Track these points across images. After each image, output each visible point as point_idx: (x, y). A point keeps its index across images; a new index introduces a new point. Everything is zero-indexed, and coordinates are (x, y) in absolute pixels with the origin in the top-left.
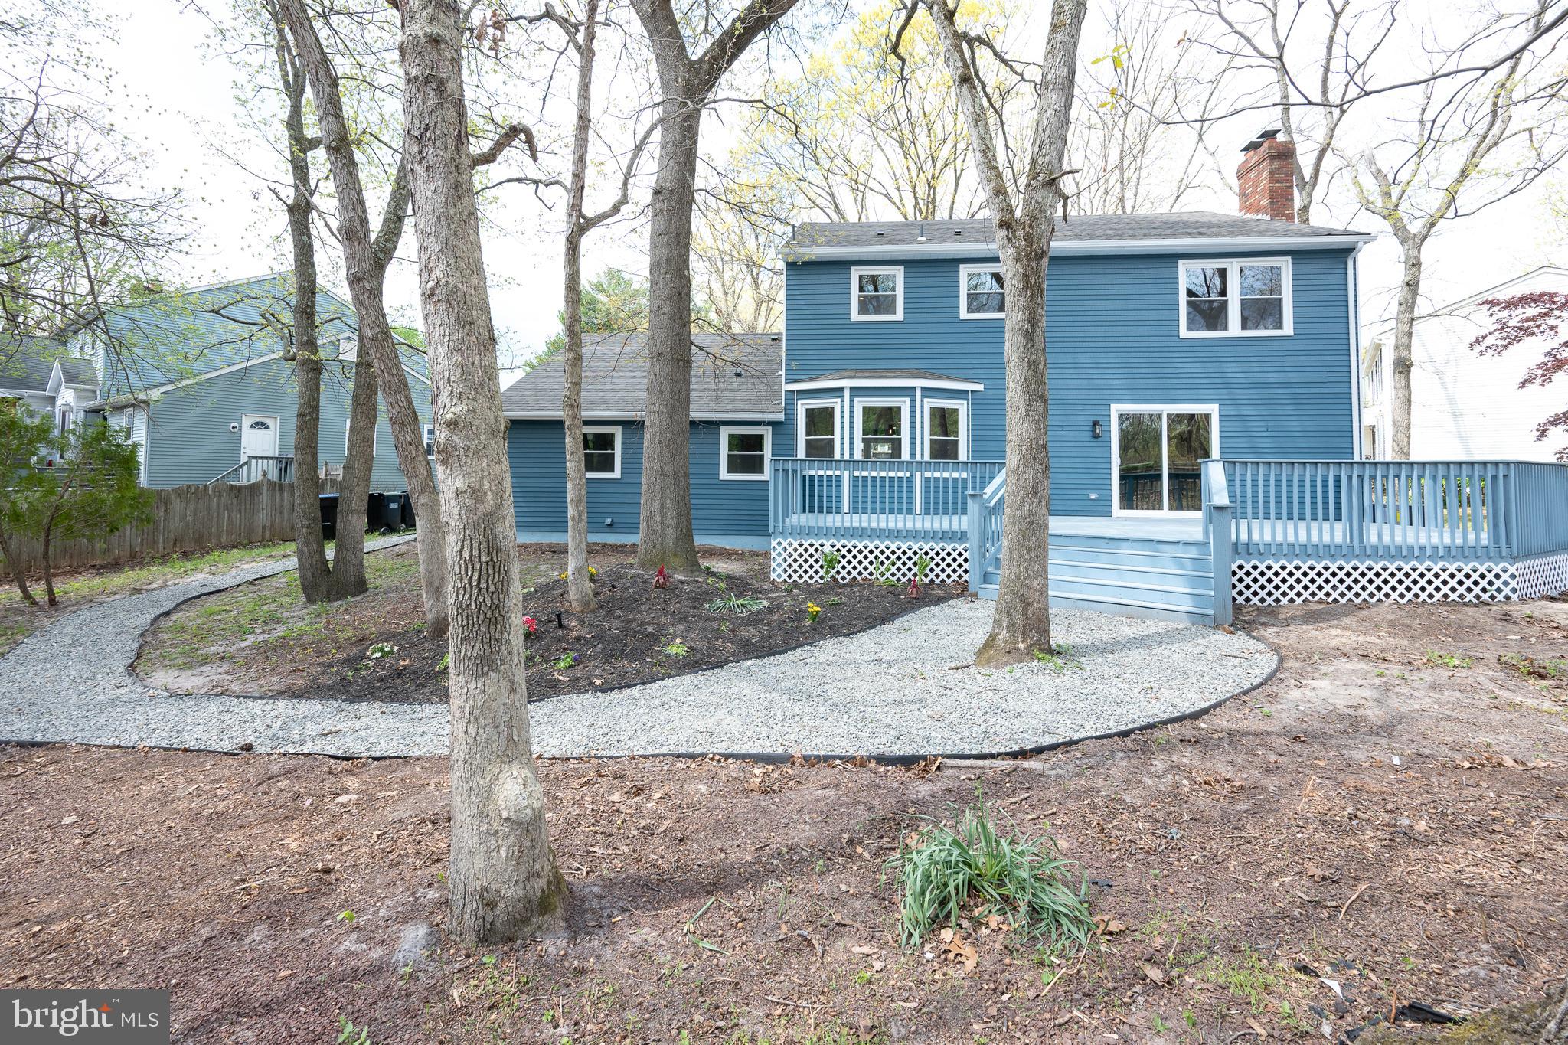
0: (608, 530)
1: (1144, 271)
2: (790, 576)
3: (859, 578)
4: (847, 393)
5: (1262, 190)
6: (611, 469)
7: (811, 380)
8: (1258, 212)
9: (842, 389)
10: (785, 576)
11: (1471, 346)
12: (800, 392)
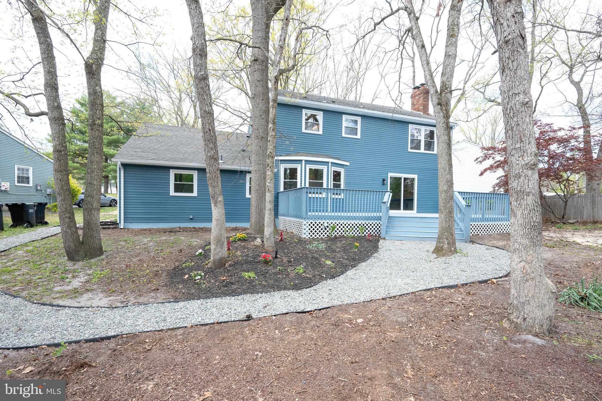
0: (191, 221)
1: (399, 126)
2: (311, 236)
3: (337, 235)
4: (303, 162)
5: (420, 104)
6: (192, 191)
7: (287, 155)
8: (418, 111)
9: (301, 161)
10: (309, 236)
11: (475, 161)
12: (281, 160)
